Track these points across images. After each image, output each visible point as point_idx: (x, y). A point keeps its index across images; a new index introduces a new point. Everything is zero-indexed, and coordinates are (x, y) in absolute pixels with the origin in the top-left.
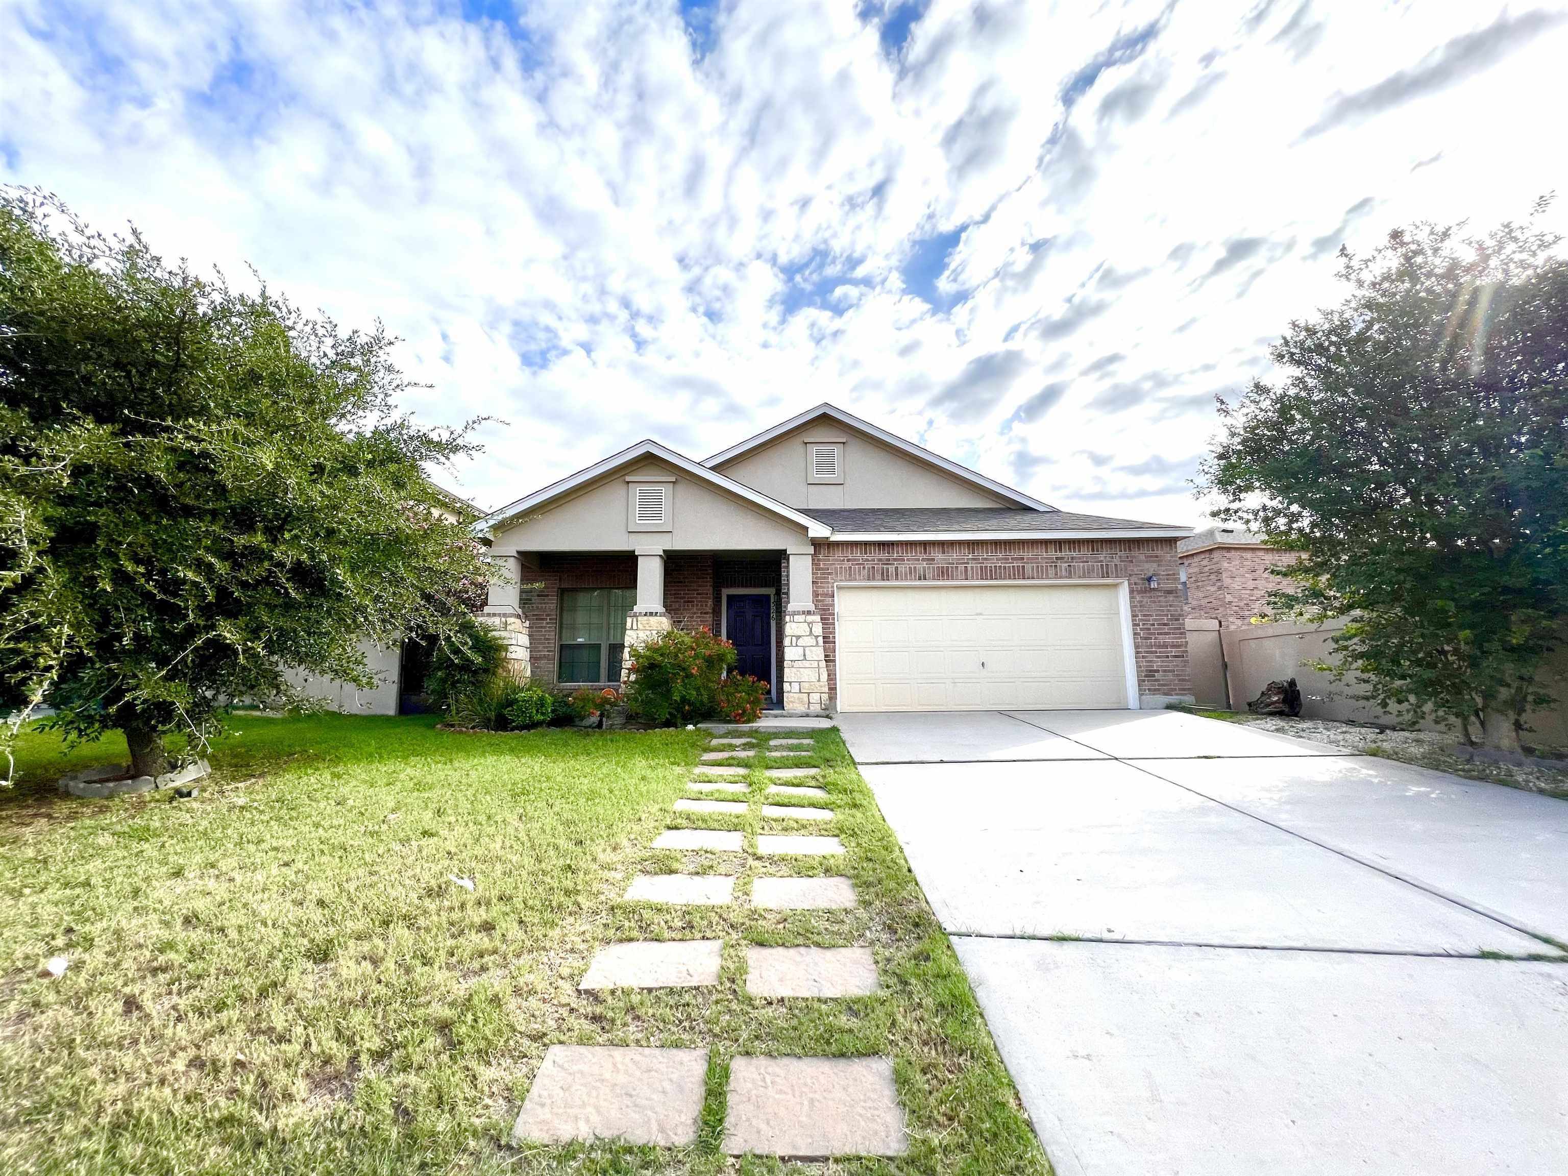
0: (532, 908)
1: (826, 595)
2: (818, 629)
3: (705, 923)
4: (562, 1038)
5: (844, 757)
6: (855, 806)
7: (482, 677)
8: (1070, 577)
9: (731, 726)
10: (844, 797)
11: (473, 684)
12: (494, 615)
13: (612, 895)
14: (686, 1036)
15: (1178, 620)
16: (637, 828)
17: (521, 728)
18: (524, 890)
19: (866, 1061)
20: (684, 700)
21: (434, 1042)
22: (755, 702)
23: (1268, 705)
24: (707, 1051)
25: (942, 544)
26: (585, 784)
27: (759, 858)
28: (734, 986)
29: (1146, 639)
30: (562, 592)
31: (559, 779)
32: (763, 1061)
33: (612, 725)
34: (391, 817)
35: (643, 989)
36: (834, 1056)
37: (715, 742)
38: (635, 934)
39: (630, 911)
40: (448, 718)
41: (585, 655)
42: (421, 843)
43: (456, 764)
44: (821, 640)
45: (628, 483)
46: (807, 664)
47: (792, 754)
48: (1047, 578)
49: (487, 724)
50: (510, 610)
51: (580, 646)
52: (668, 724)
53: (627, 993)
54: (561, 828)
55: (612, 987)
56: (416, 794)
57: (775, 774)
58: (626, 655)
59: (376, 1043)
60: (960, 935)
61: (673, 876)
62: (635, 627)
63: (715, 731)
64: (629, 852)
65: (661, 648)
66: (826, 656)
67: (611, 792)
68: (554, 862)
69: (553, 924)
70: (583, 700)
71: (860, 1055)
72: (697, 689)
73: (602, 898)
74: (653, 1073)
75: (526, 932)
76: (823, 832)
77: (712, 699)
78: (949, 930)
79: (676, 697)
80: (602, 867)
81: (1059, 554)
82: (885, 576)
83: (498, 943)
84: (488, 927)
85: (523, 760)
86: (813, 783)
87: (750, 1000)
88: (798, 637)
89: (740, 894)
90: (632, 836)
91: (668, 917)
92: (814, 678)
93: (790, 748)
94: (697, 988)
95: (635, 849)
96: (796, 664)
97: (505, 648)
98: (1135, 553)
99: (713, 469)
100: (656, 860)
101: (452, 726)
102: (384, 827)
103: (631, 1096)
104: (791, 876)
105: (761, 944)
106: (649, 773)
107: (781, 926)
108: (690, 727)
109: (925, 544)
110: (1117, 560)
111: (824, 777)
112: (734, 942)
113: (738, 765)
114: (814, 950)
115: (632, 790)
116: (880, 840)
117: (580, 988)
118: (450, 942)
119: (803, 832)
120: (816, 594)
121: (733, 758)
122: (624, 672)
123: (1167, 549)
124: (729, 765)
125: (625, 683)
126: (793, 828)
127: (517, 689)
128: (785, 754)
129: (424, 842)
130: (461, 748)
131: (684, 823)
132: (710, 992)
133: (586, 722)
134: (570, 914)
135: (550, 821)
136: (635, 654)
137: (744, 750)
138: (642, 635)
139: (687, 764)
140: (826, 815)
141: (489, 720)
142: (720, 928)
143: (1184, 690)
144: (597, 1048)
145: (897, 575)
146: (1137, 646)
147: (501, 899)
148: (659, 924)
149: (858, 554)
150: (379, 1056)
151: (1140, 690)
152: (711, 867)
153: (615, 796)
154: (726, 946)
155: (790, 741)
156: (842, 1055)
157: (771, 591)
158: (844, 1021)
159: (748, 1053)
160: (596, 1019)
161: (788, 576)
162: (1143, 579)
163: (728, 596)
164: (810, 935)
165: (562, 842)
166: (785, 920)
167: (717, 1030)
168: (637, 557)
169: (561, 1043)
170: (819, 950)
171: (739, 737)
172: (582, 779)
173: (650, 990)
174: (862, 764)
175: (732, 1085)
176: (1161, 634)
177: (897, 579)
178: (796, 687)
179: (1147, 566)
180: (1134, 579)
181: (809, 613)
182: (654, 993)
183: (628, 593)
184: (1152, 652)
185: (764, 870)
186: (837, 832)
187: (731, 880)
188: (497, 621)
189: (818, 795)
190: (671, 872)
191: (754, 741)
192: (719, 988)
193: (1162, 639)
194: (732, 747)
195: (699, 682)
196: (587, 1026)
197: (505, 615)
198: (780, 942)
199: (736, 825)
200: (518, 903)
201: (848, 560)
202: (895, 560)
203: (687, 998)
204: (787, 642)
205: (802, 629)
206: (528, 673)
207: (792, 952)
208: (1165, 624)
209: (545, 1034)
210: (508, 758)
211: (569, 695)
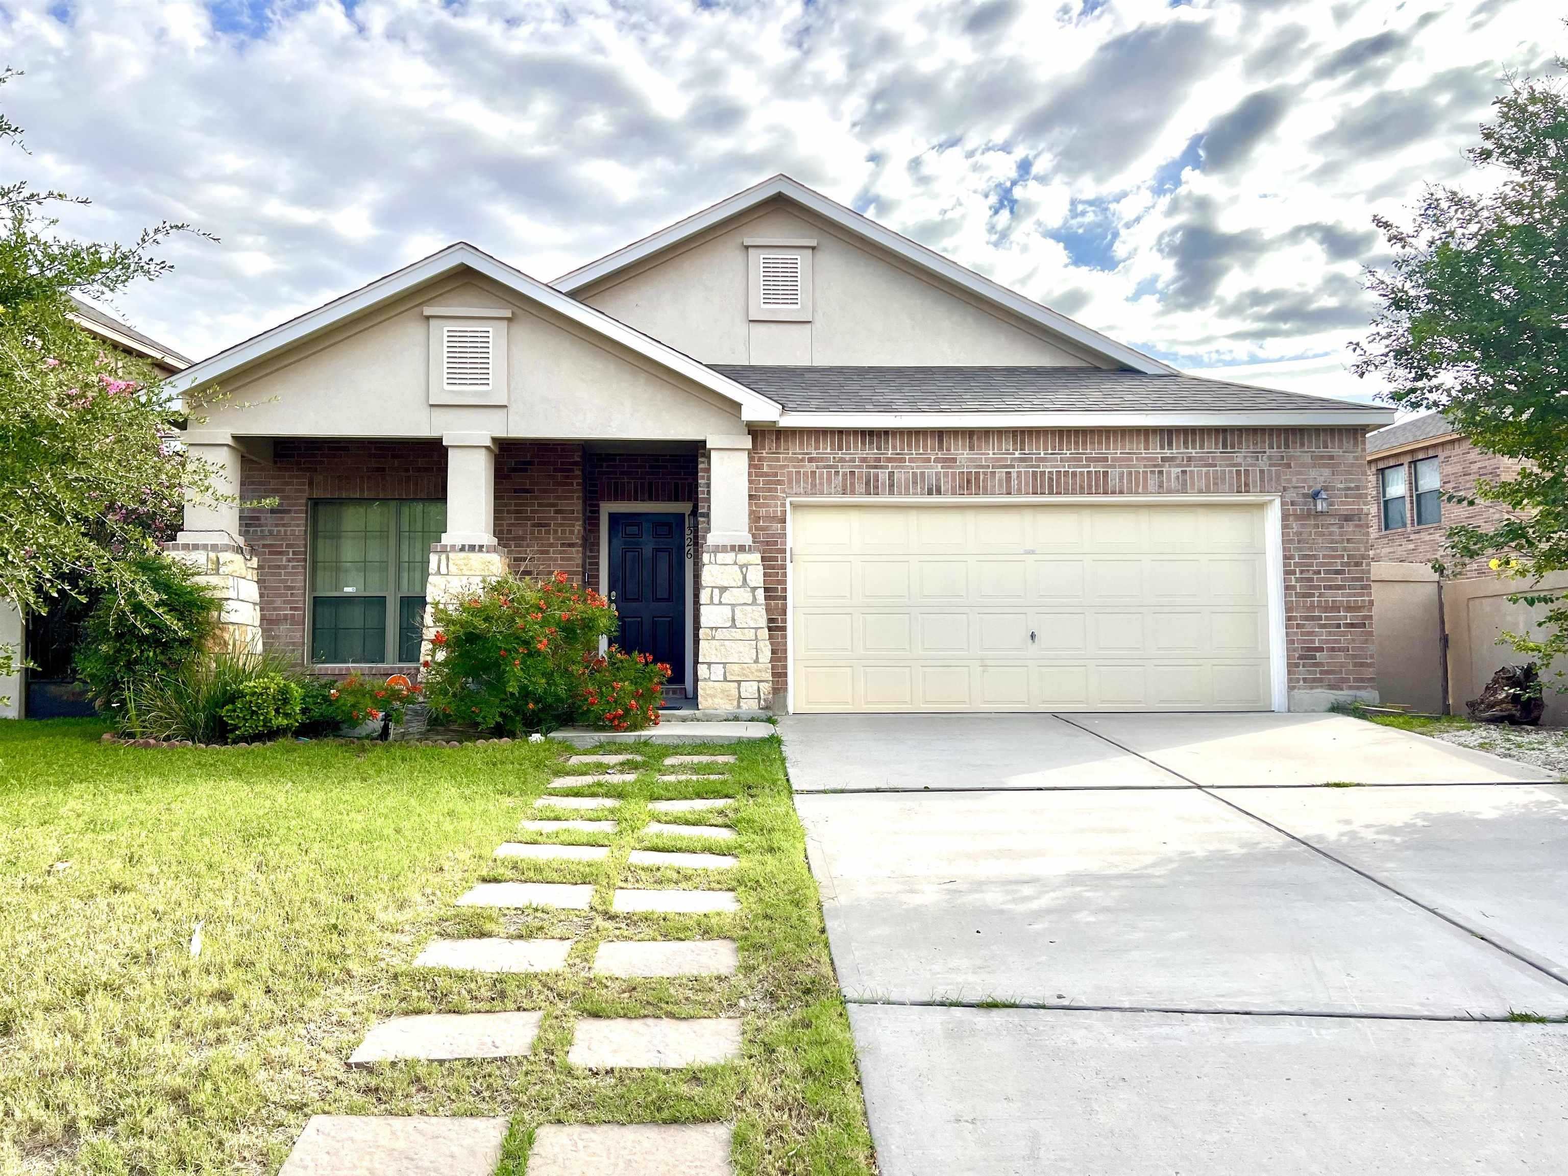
0: (282, 975)
1: (774, 519)
2: (756, 576)
3: (524, 992)
4: (327, 1108)
5: (774, 782)
6: (771, 850)
7: (178, 654)
8: (1184, 491)
9: (603, 736)
10: (757, 838)
11: (164, 666)
12: (196, 547)
13: (395, 961)
14: (484, 1106)
15: (1357, 564)
16: (435, 879)
17: (250, 739)
18: (271, 953)
19: (700, 1128)
20: (526, 693)
21: (165, 1110)
22: (644, 697)
23: (1491, 706)
24: (509, 1118)
25: (970, 434)
26: (357, 822)
27: (612, 918)
28: (551, 1058)
29: (1305, 595)
30: (316, 504)
31: (317, 814)
32: (577, 1129)
33: (403, 735)
34: (60, 866)
35: (432, 1061)
36: (665, 1122)
37: (575, 760)
38: (425, 1004)
39: (421, 978)
40: (123, 724)
41: (355, 617)
42: (111, 900)
43: (148, 794)
44: (760, 594)
45: (428, 318)
46: (736, 633)
47: (694, 778)
48: (1146, 492)
49: (190, 734)
50: (221, 539)
51: (349, 600)
52: (499, 732)
53: (410, 1064)
54: (322, 881)
55: (392, 1059)
56: (90, 835)
57: (662, 807)
58: (428, 620)
59: (95, 1111)
60: (861, 1002)
61: (485, 941)
62: (443, 570)
63: (577, 744)
64: (423, 911)
65: (485, 608)
66: (770, 620)
67: (398, 831)
68: (311, 920)
69: (313, 994)
70: (353, 693)
71: (696, 1120)
72: (548, 676)
73: (383, 965)
74: (441, 1139)
75: (276, 1002)
76: (714, 885)
77: (571, 690)
78: (849, 996)
79: (513, 688)
80: (383, 928)
81: (1167, 452)
82: (871, 487)
83: (239, 1013)
84: (224, 996)
85: (257, 789)
86: (720, 820)
87: (570, 1072)
88: (723, 589)
89: (578, 961)
90: (428, 891)
91: (473, 986)
92: (748, 654)
93: (696, 769)
94: (503, 1059)
95: (432, 907)
96: (719, 634)
97: (218, 604)
98: (1296, 451)
99: (574, 295)
100: (460, 919)
101: (132, 735)
102: (52, 880)
103: (412, 1160)
104: (654, 939)
105: (596, 1015)
106: (461, 806)
107: (626, 995)
108: (536, 737)
109: (940, 434)
110: (1263, 463)
111: (736, 810)
112: (559, 1013)
113: (607, 795)
114: (666, 1022)
115: (432, 829)
116: (790, 893)
117: (349, 1061)
118: (172, 1013)
119: (684, 885)
120: (754, 518)
121: (600, 784)
122: (426, 647)
123: (1348, 444)
124: (593, 795)
125: (426, 664)
126: (669, 881)
127: (240, 675)
128: (683, 778)
129: (114, 899)
130: (150, 770)
131: (509, 874)
132: (520, 1063)
133: (363, 730)
134: (337, 983)
135: (304, 870)
136: (441, 617)
137: (622, 772)
138: (456, 585)
139: (523, 793)
140: (727, 863)
141: (194, 726)
142: (542, 997)
143: (1362, 680)
144: (371, 1117)
145: (891, 486)
146: (1289, 608)
147: (238, 965)
148: (459, 993)
149: (826, 449)
150: (101, 1124)
151: (1290, 680)
152: (541, 928)
153: (405, 837)
154: (548, 1016)
155: (696, 759)
156: (675, 1121)
157: (684, 507)
158: (683, 1089)
159: (559, 1121)
160: (368, 1091)
161: (708, 485)
162: (1305, 496)
163: (610, 514)
164: (664, 1005)
165: (323, 897)
166: (634, 989)
167: (524, 1099)
168: (445, 450)
169: (324, 1112)
170: (674, 1021)
171: (617, 752)
172: (353, 815)
173: (441, 1062)
174: (802, 792)
175: (536, 1148)
176: (1330, 588)
177: (891, 492)
178: (718, 672)
179: (1313, 473)
180: (1291, 495)
181: (742, 549)
182: (447, 1065)
183: (433, 509)
184: (1313, 618)
185: (617, 932)
186: (735, 884)
187: (567, 944)
188: (200, 558)
189: (724, 836)
190: (482, 935)
191: (639, 758)
192: (532, 1058)
193: (1333, 597)
194: (602, 768)
195: (550, 665)
196: (359, 1099)
197: (215, 548)
198: (622, 1014)
199: (584, 876)
200: (262, 967)
201: (811, 460)
202: (889, 460)
203: (488, 1069)
204: (704, 597)
205: (731, 576)
206: (260, 648)
207: (637, 1024)
208: (1337, 572)
209: (305, 1105)
210: (232, 783)
211: (331, 685)
